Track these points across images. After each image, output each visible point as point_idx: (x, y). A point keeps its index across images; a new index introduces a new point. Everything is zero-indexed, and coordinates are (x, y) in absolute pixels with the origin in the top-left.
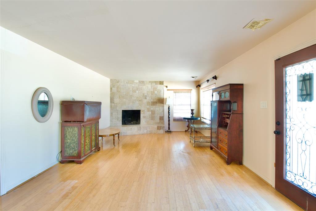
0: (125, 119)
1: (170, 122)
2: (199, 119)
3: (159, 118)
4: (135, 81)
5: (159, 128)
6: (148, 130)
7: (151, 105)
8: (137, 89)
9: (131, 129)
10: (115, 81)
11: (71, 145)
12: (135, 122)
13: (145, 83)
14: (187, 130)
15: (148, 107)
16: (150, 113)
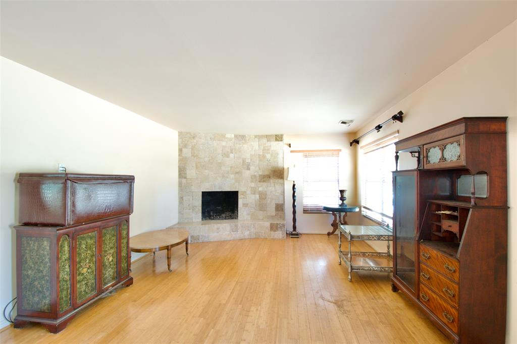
0: (208, 209)
1: (297, 215)
2: (357, 210)
3: (274, 207)
4: (228, 136)
5: (273, 227)
6: (252, 230)
7: (259, 182)
8: (232, 150)
9: (218, 229)
10: (189, 135)
11: (36, 283)
12: (228, 214)
13: (247, 139)
14: (331, 232)
15: (253, 185)
16: (258, 196)
